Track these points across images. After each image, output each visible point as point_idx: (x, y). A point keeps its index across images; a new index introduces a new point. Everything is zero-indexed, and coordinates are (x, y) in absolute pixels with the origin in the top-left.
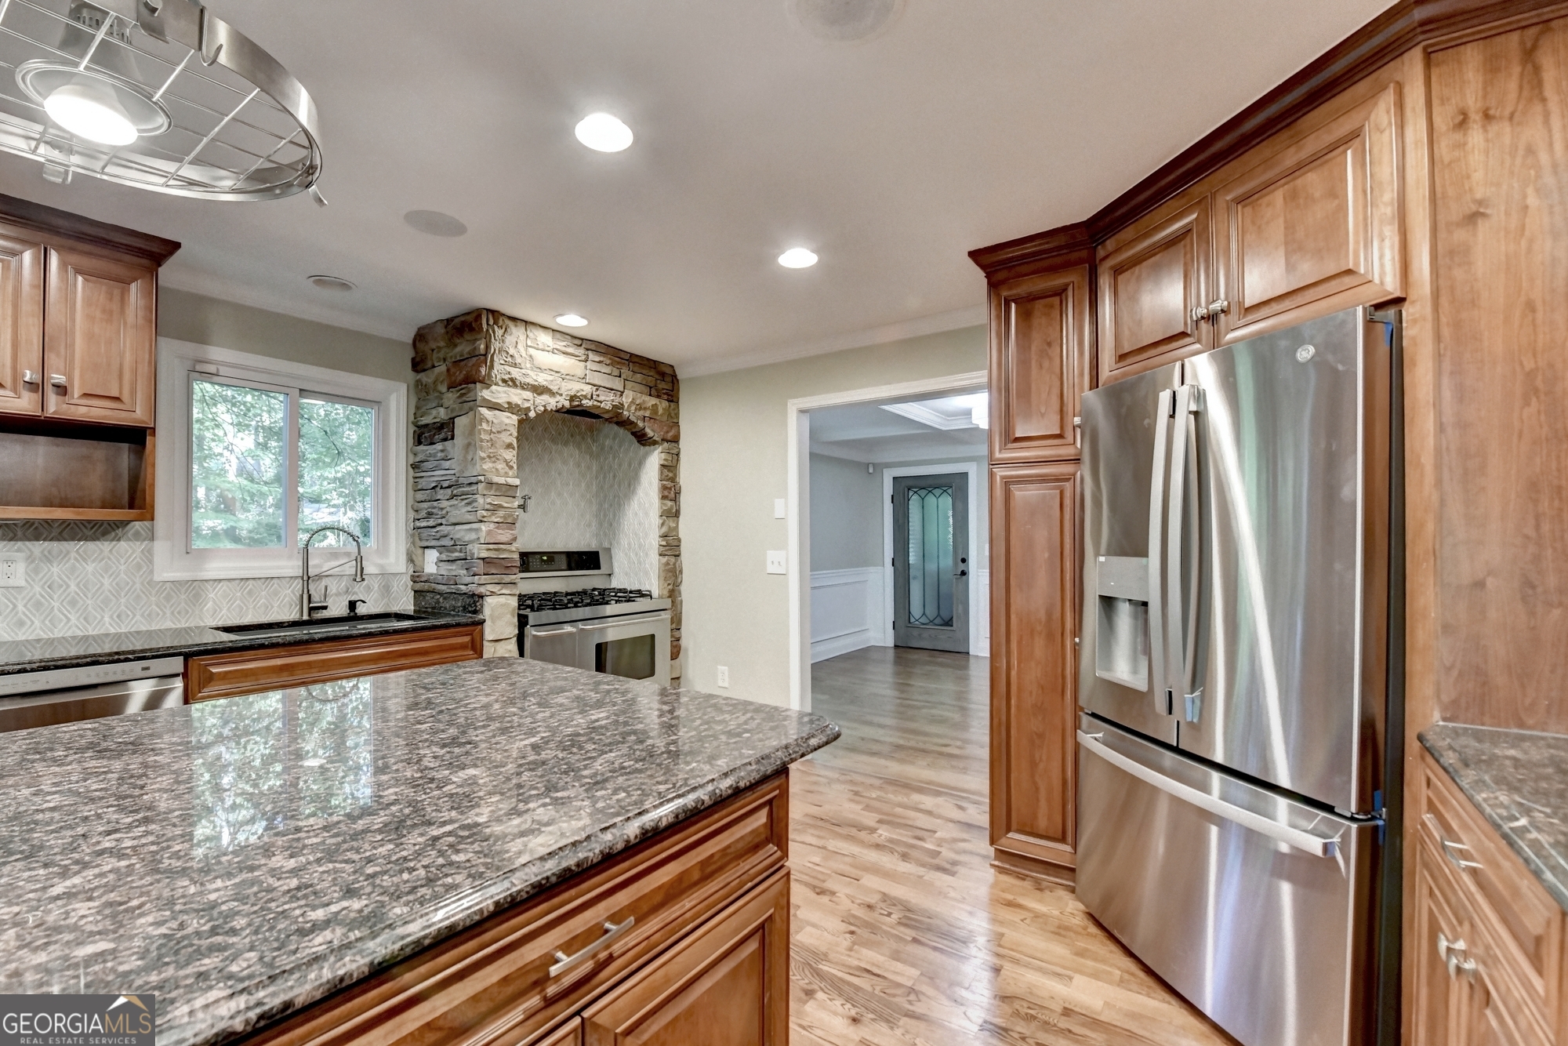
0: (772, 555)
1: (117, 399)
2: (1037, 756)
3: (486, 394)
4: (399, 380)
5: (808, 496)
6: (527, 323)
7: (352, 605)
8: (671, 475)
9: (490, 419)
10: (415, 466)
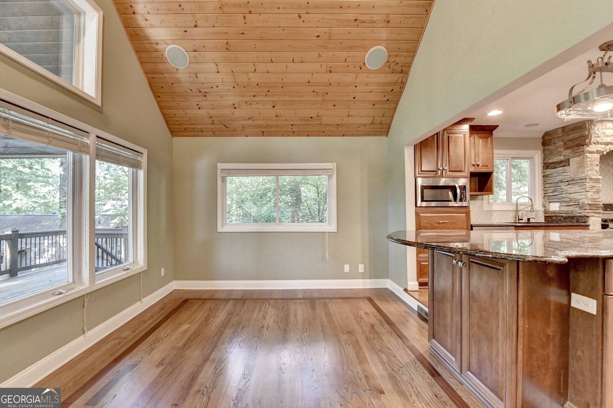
1: (487, 166)
3: (588, 148)
6: (602, 121)
7: (529, 219)
9: (590, 156)
10: (544, 176)
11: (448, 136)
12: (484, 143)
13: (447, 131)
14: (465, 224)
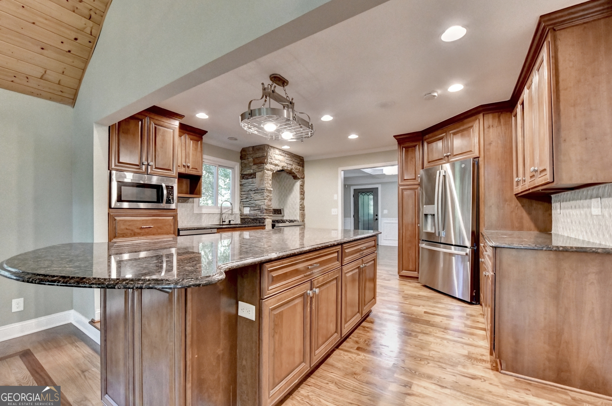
0: (333, 210)
1: (197, 169)
2: (409, 252)
3: (266, 166)
4: (238, 162)
5: (343, 194)
6: (274, 148)
7: (230, 221)
8: (302, 188)
9: (267, 173)
10: (241, 185)
11: (155, 128)
12: (194, 145)
13: (154, 121)
14: (172, 228)
